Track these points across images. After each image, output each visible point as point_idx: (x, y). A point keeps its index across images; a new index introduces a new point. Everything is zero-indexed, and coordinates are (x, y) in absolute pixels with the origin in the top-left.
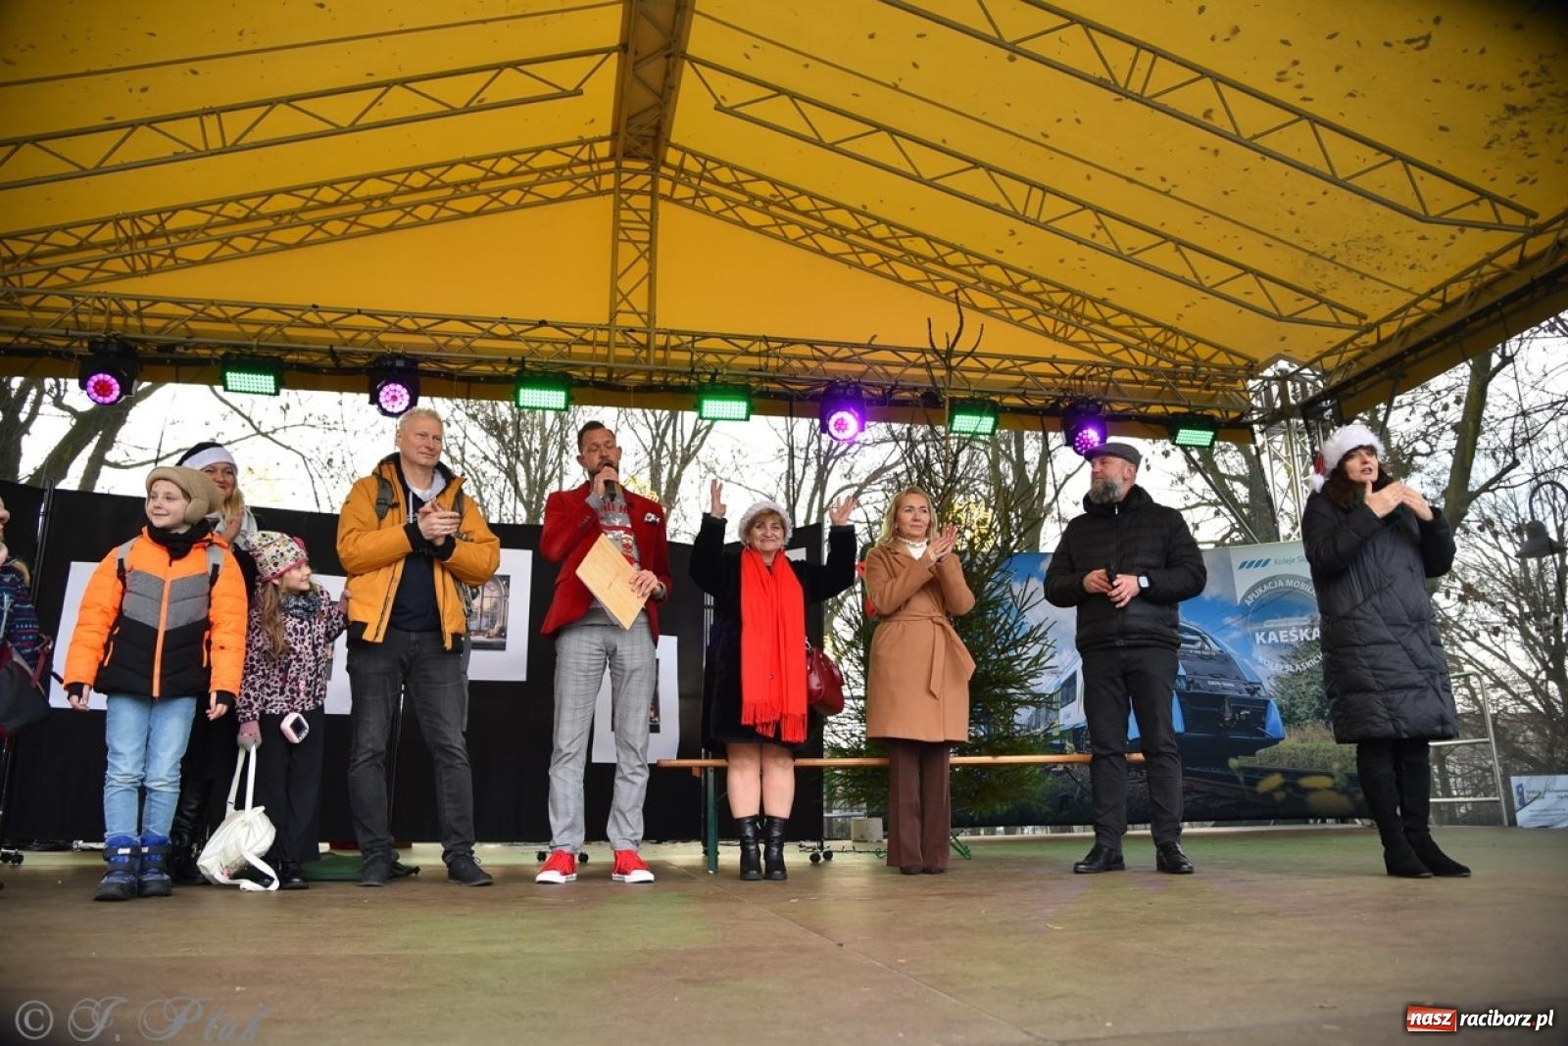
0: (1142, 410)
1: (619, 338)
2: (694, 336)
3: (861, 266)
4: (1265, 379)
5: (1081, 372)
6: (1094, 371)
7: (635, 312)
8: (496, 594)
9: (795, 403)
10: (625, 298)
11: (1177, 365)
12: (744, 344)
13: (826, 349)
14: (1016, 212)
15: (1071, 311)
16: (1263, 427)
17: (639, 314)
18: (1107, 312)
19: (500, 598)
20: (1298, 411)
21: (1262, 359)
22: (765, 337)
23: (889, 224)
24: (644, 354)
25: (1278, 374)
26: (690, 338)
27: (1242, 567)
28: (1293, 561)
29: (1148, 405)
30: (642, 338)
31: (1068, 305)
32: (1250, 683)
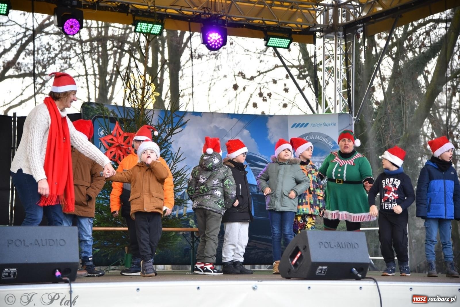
0: (250, 21)
16: (322, 34)
20: (342, 28)
25: (334, 3)
27: (293, 127)
28: (320, 125)
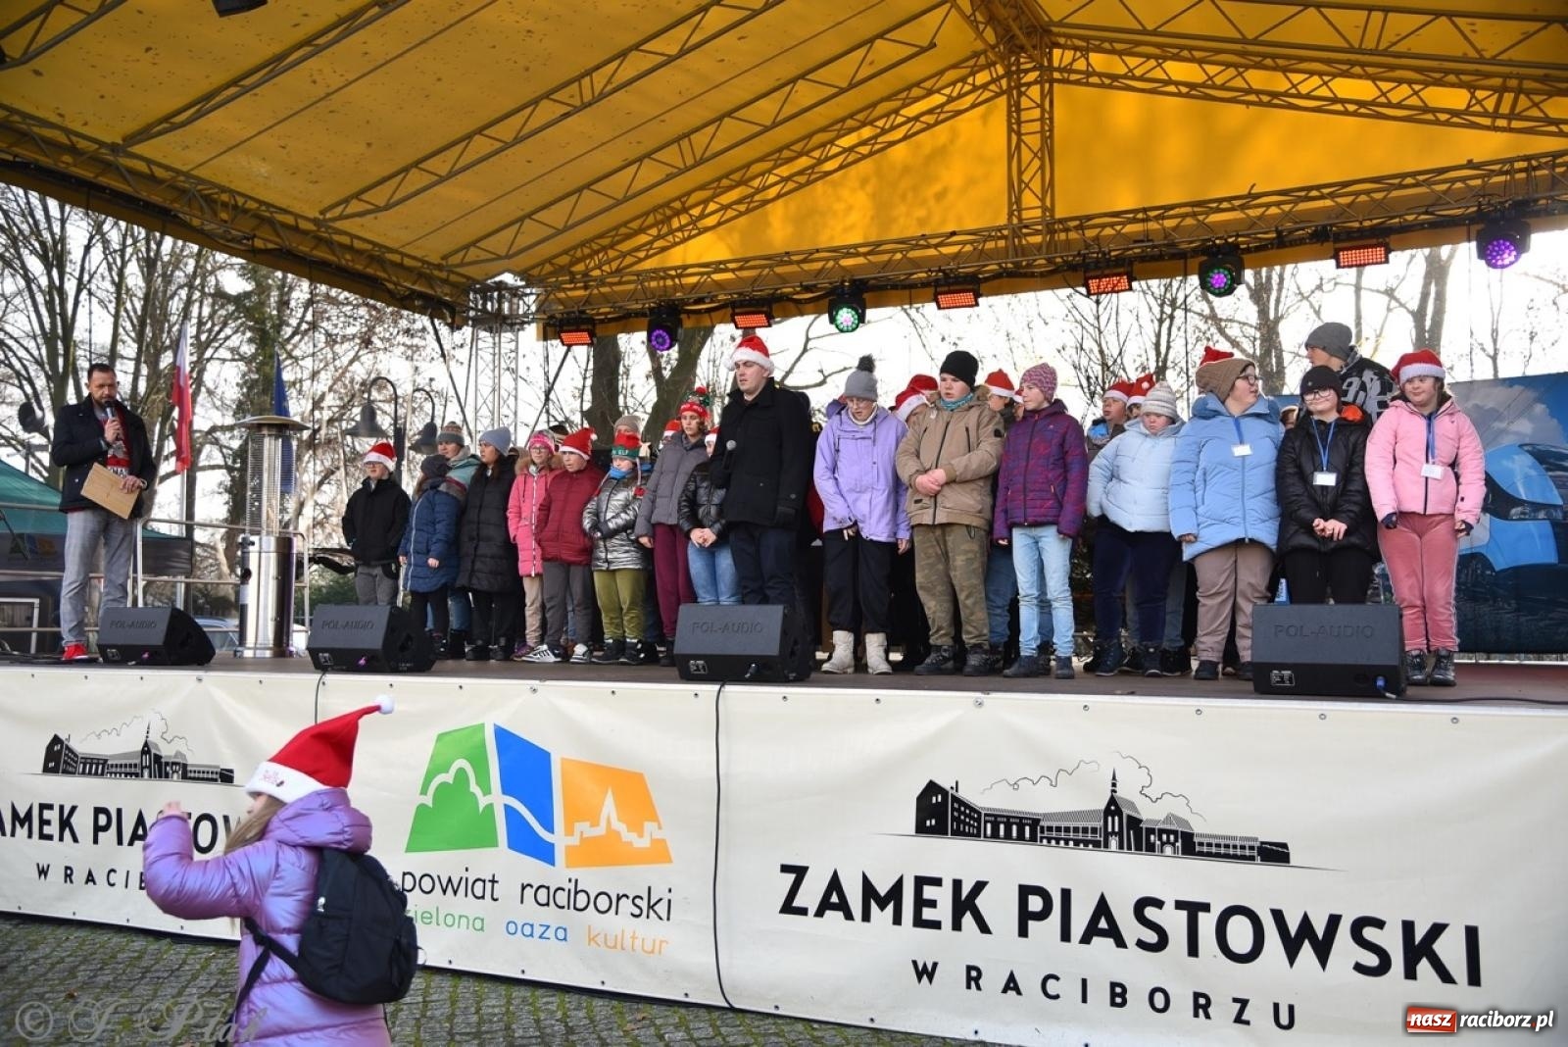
2: (1082, 220)
3: (1259, 103)
9: (1189, 261)
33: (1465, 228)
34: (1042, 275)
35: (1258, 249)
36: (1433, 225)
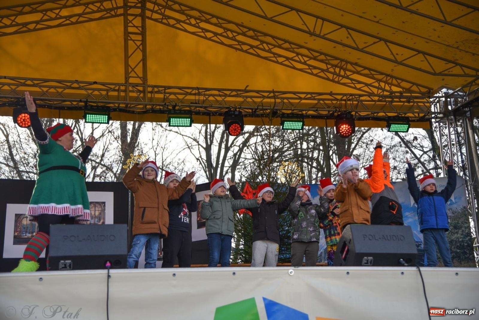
0: (375, 115)
1: (131, 88)
2: (165, 88)
3: (242, 50)
4: (437, 97)
5: (345, 98)
6: (351, 98)
7: (138, 77)
8: (100, 209)
9: (211, 117)
10: (133, 70)
11: (392, 92)
12: (189, 91)
13: (225, 92)
14: (310, 31)
15: (341, 68)
16: (437, 120)
17: (140, 78)
18: (359, 69)
19: (102, 210)
20: (452, 113)
21: (435, 89)
22: (197, 88)
23: (254, 31)
24: (142, 95)
25: (444, 95)
26: (164, 89)
29: (378, 113)
30: (141, 89)
31: (339, 65)
32: (417, 242)
33: (325, 120)
34: (139, 113)
35: (246, 116)
36: (313, 117)
